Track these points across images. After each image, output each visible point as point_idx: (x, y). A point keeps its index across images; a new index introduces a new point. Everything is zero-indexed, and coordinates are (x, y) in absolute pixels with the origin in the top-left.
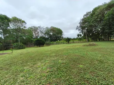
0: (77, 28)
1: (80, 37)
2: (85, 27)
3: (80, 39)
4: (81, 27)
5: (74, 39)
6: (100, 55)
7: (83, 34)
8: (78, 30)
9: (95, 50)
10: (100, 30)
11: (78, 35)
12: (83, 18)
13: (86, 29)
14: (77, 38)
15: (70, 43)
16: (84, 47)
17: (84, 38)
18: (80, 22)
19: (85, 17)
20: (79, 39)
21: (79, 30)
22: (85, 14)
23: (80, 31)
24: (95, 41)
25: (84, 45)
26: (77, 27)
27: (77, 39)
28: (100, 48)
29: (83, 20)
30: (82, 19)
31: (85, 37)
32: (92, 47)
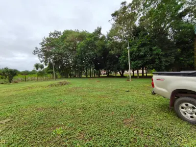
0: (35, 52)
1: (40, 69)
2: (51, 54)
3: (41, 74)
4: (44, 51)
5: (26, 73)
6: (80, 99)
7: (46, 65)
8: (37, 55)
9: (70, 91)
10: (71, 62)
11: (37, 66)
12: (48, 37)
13: (53, 57)
14: (34, 71)
15: (16, 82)
16: (52, 89)
17: (49, 73)
18: (42, 41)
19: (52, 36)
20: (39, 74)
21: (40, 56)
22: (53, 32)
23: (42, 59)
24: (65, 77)
25: (51, 85)
26: (35, 49)
27: (33, 73)
28: (76, 88)
29: (48, 40)
30: (46, 38)
31: (50, 71)
32: (64, 88)
